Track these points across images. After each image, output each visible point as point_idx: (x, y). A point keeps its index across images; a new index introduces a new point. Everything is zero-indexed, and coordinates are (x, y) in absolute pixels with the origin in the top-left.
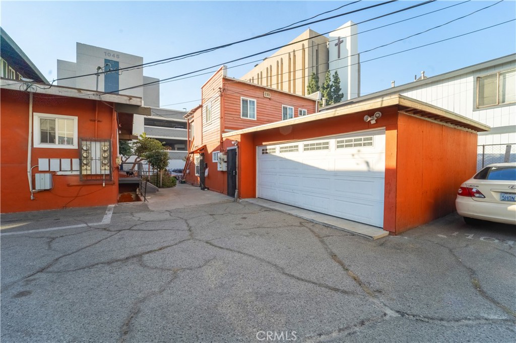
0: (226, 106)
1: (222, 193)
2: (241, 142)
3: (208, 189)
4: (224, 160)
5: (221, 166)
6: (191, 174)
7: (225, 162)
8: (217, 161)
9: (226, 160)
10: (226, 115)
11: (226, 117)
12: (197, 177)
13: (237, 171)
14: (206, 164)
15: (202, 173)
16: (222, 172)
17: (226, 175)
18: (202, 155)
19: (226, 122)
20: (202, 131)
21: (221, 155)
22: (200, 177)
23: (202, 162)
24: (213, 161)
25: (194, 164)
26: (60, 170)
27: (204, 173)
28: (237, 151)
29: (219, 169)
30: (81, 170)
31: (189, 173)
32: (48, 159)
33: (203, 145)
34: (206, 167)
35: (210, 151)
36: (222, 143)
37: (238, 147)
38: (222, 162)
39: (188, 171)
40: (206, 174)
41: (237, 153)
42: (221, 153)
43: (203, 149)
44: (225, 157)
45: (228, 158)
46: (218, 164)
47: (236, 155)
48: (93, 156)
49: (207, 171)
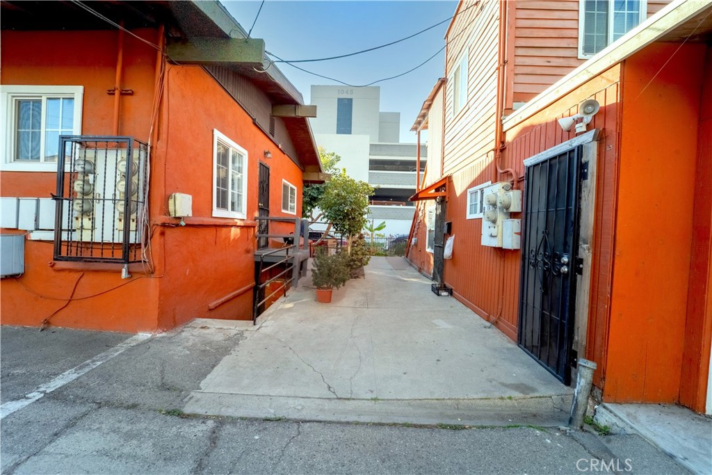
0: (521, 23)
1: (496, 324)
2: (620, 106)
3: (451, 293)
4: (507, 208)
5: (494, 231)
6: (419, 247)
7: (514, 215)
8: (480, 215)
9: (516, 207)
10: (520, 52)
11: (520, 61)
12: (428, 255)
13: (586, 253)
14: (450, 225)
15: (440, 248)
16: (501, 252)
17: (514, 267)
18: (443, 202)
19: (520, 79)
20: (443, 141)
21: (496, 191)
22: (435, 255)
23: (440, 219)
24: (469, 216)
25: (425, 225)
26: (37, 229)
27: (442, 248)
28: (591, 156)
29: (486, 241)
30: (59, 230)
31: (416, 245)
32: (14, 200)
33: (445, 175)
34: (449, 232)
35: (459, 187)
36: (502, 148)
37: (601, 138)
38: (501, 218)
39: (413, 240)
40: (448, 252)
41: (592, 169)
42: (499, 186)
43: (444, 185)
44: (514, 199)
45: (527, 199)
46: (486, 224)
47: (583, 176)
48: (99, 189)
49: (450, 242)
